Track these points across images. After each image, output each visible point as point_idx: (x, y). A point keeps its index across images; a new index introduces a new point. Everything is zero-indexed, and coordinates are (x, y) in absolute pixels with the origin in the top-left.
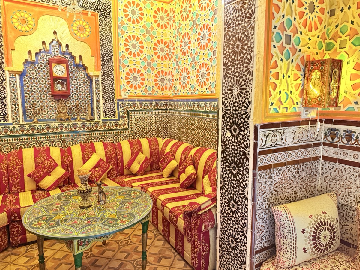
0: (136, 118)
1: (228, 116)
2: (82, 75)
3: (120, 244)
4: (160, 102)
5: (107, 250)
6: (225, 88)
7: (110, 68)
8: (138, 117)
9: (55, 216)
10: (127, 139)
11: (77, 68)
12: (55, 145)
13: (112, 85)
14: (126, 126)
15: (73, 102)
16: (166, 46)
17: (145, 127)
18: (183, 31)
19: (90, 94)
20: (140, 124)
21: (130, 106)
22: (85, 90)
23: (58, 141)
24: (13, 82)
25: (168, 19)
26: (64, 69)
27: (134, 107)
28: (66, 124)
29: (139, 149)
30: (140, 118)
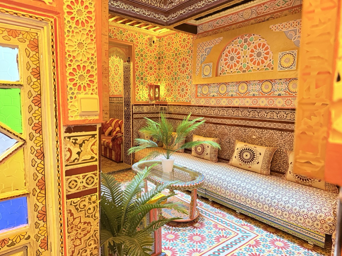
1: (125, 102)
6: (124, 93)
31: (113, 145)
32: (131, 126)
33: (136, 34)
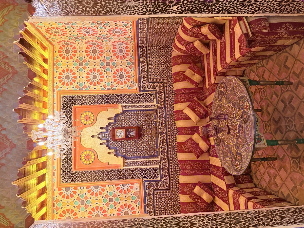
0: (155, 76)
1: (156, 9)
2: (123, 118)
3: (264, 98)
4: (140, 53)
5: (267, 109)
6: (128, 13)
7: (115, 97)
8: (154, 74)
9: (233, 153)
10: (172, 84)
11: (117, 121)
12: (175, 138)
13: (128, 95)
14: (161, 84)
15: (143, 124)
16: (90, 48)
17: (162, 68)
18: (76, 33)
19: (136, 112)
20: (160, 73)
21: (145, 82)
22: (133, 115)
23: (173, 136)
24: (131, 164)
25: (68, 46)
26: (119, 131)
27: (146, 77)
28: (160, 130)
29: (182, 75)
30: (154, 73)
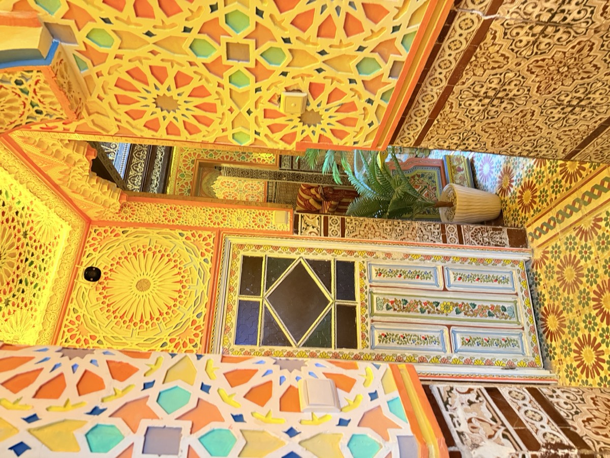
1: (275, 178)
6: (262, 178)
31: (334, 200)
32: (309, 173)
33: (184, 155)
